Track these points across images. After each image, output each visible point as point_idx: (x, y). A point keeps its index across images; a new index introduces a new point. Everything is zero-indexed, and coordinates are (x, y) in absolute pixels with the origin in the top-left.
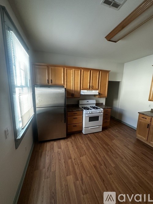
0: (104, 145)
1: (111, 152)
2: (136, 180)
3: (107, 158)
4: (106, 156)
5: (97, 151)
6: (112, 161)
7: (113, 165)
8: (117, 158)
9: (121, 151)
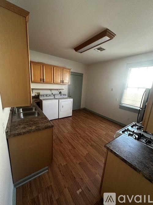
0: (95, 144)
1: (88, 139)
2: (77, 129)
3: (90, 135)
4: (91, 136)
5: (99, 138)
6: (87, 134)
7: (87, 132)
8: (84, 136)
9: (80, 141)
